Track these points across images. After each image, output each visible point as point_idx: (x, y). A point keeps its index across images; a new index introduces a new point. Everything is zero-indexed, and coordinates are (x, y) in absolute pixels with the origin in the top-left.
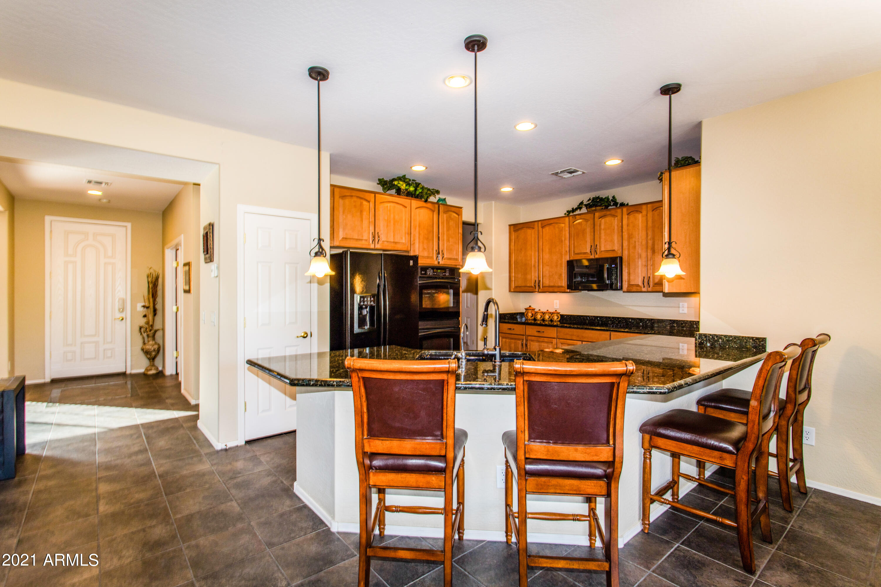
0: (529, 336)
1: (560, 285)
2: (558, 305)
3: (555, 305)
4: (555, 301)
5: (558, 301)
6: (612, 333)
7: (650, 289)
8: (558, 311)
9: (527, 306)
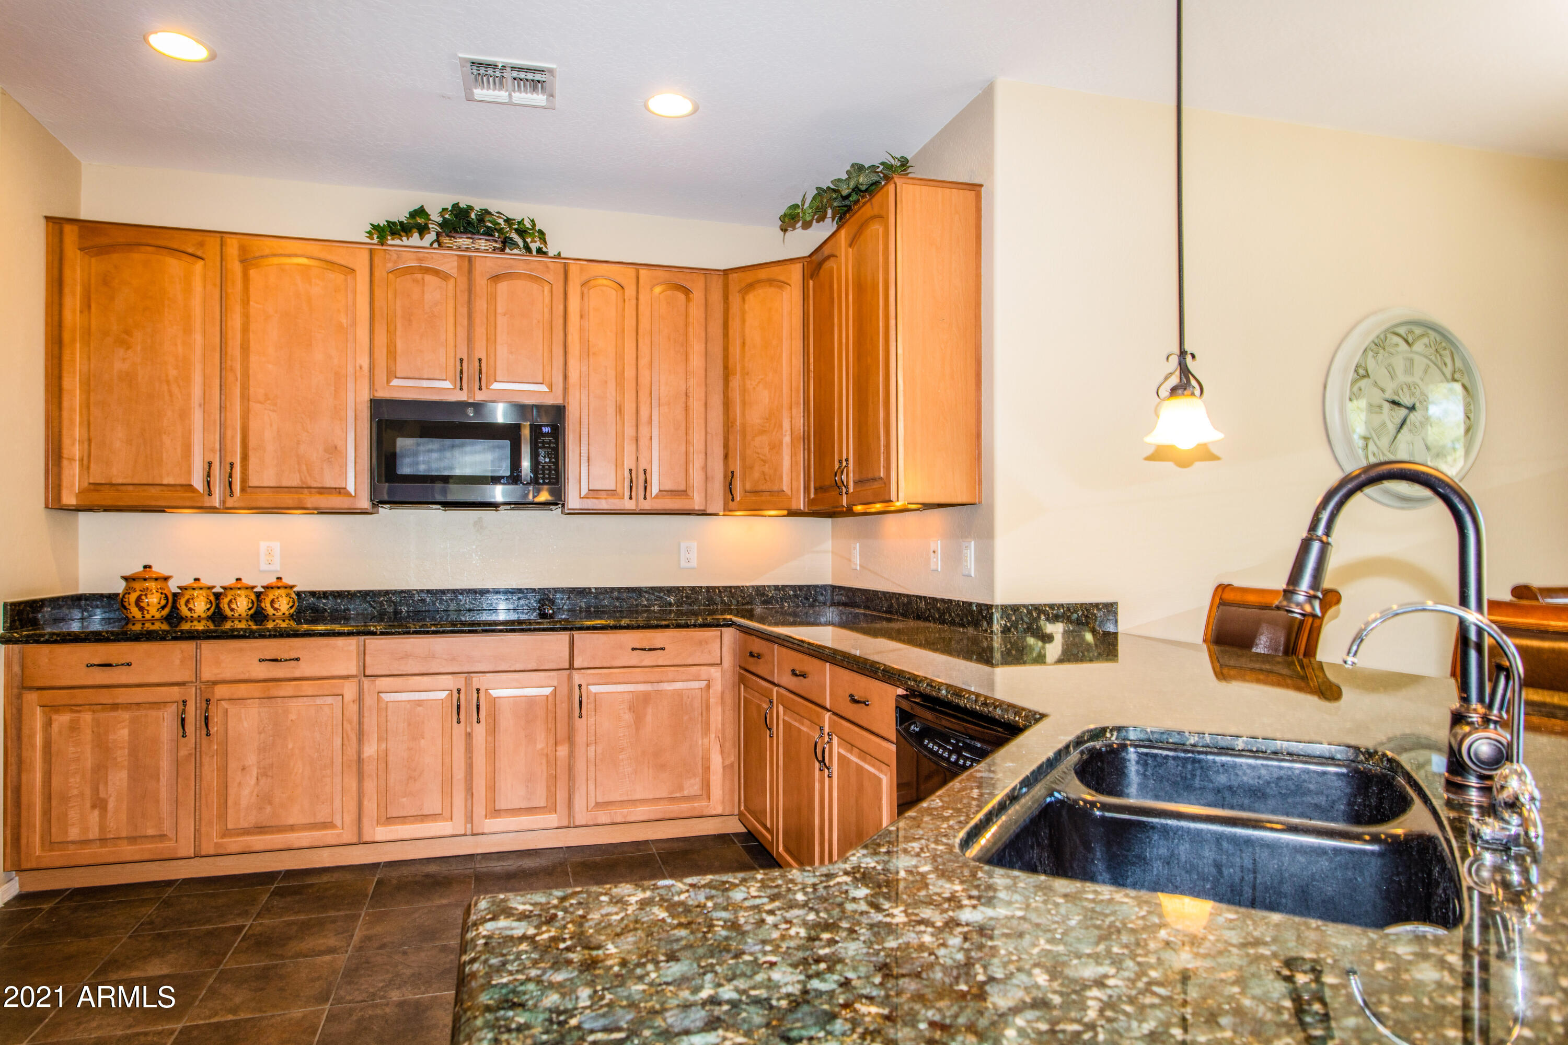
0: (215, 683)
1: (329, 482)
2: (277, 560)
3: (263, 558)
4: (263, 545)
5: (276, 546)
6: (577, 636)
7: (646, 505)
8: (287, 581)
9: (135, 568)
